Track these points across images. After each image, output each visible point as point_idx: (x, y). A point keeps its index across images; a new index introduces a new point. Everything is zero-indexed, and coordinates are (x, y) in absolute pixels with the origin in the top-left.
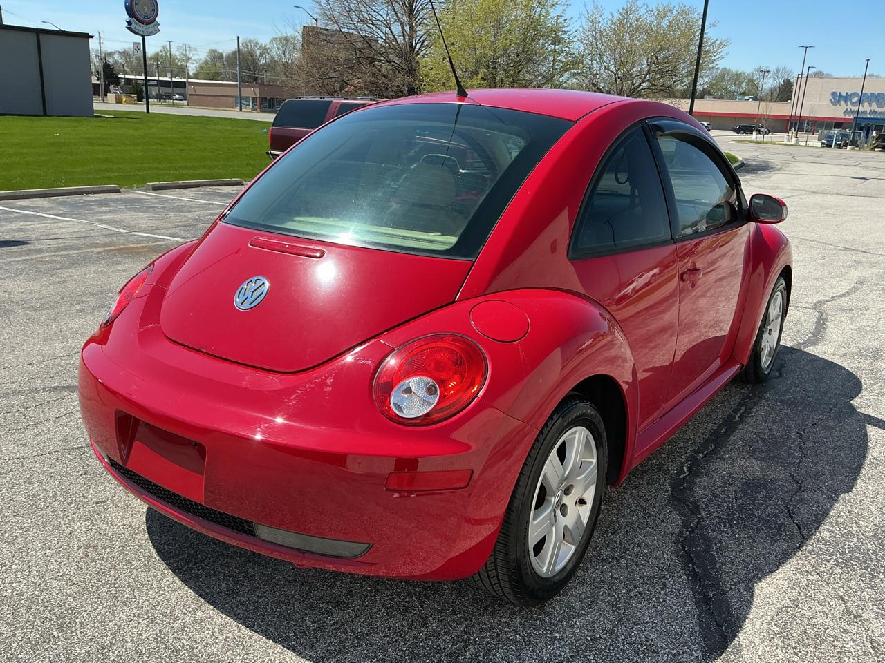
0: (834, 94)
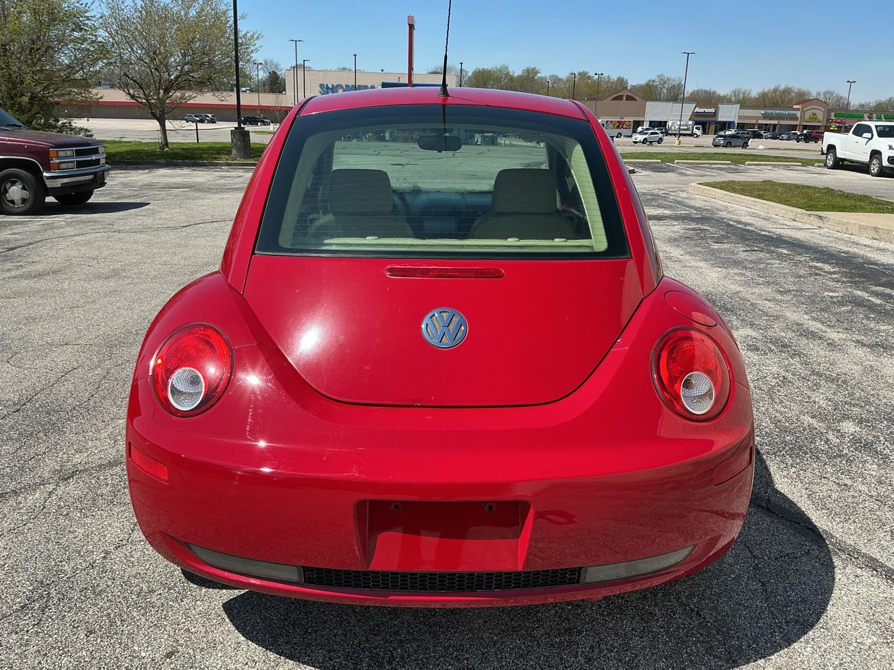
0: (321, 86)
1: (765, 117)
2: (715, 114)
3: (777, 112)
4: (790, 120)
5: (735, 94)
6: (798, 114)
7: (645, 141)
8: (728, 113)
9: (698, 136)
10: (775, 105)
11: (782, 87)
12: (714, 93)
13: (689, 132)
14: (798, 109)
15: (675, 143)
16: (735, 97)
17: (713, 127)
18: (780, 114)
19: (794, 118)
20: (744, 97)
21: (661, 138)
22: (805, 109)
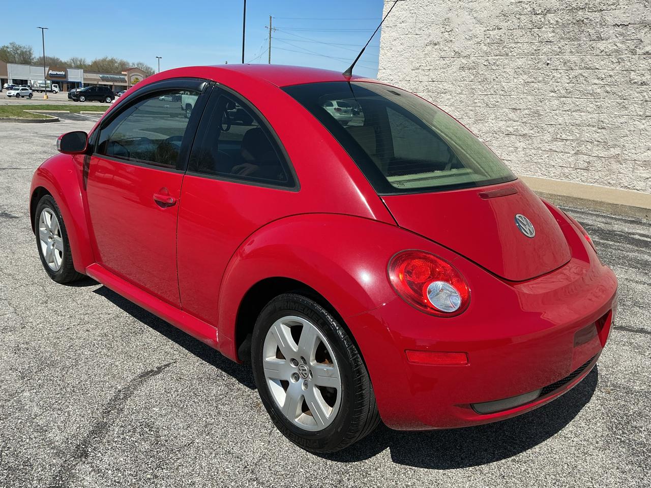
1: (103, 79)
2: (65, 76)
3: (111, 76)
4: (121, 82)
5: (74, 61)
6: (126, 78)
7: (18, 95)
8: (75, 76)
9: (56, 93)
10: (107, 71)
11: (109, 58)
12: (58, 59)
13: (49, 89)
14: (126, 75)
15: (43, 98)
16: (75, 64)
17: (65, 86)
18: (114, 78)
19: (124, 81)
20: (81, 64)
21: (31, 94)
22: (131, 75)
